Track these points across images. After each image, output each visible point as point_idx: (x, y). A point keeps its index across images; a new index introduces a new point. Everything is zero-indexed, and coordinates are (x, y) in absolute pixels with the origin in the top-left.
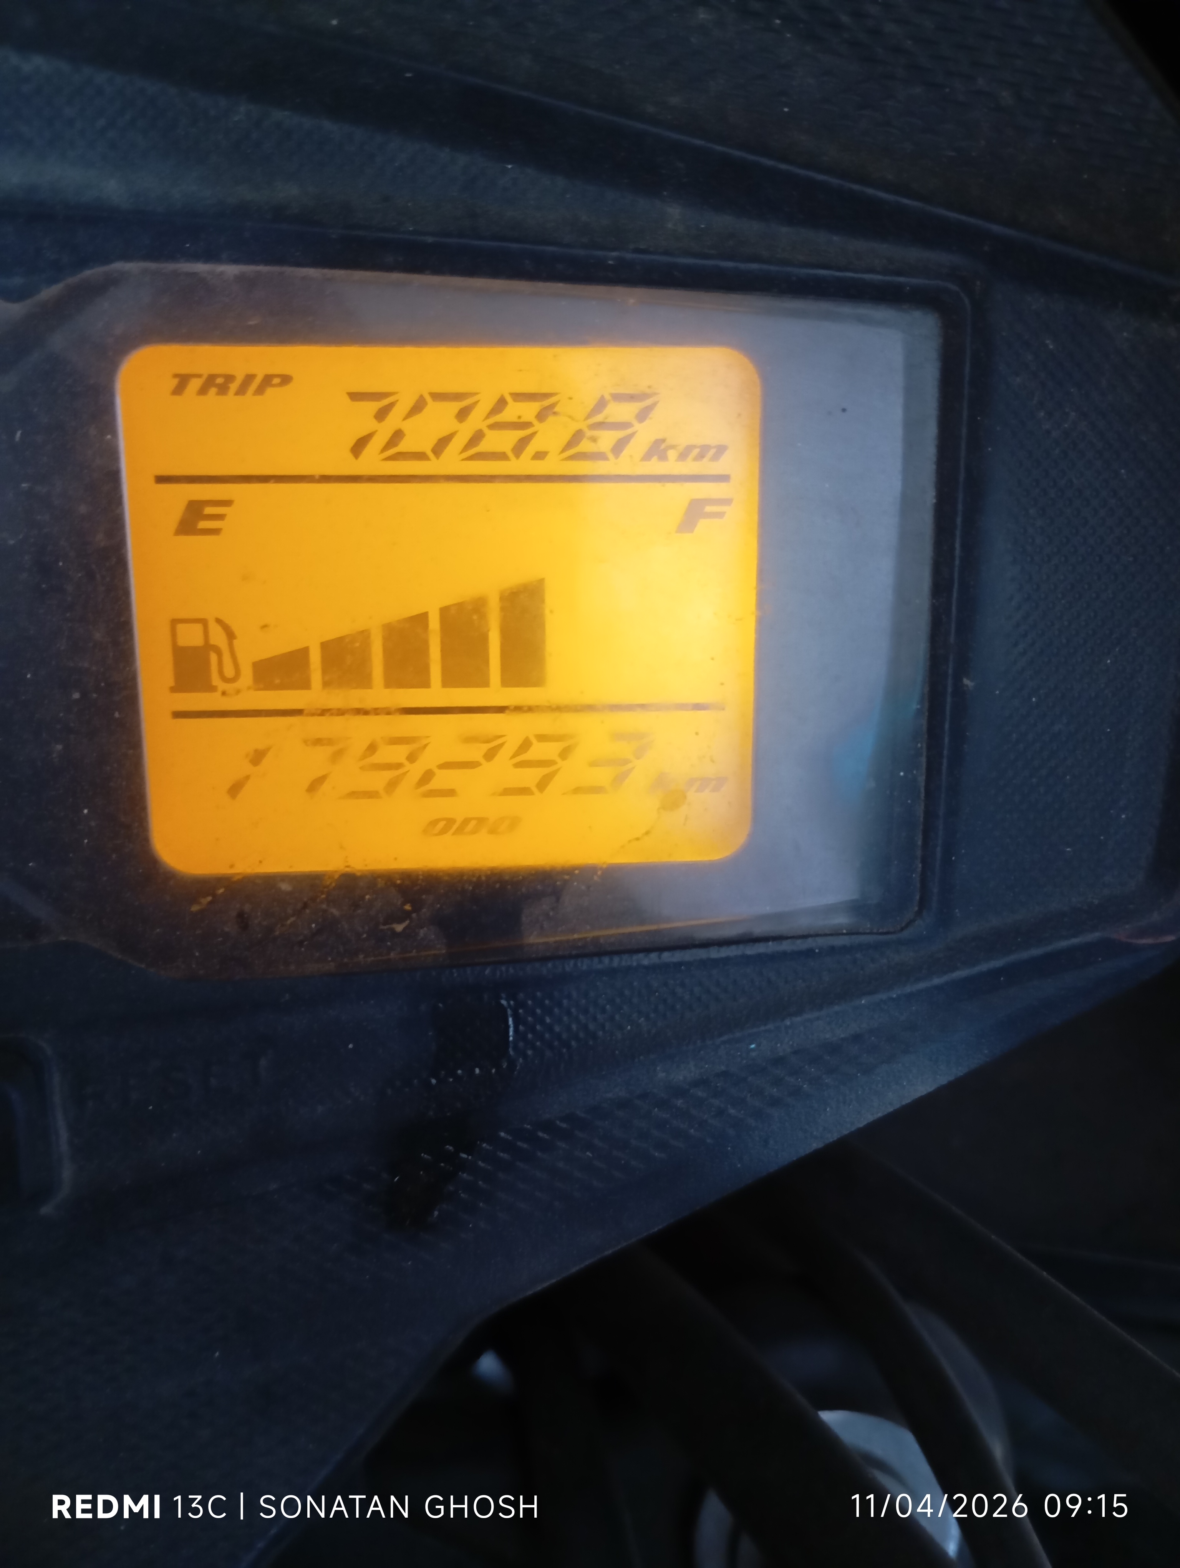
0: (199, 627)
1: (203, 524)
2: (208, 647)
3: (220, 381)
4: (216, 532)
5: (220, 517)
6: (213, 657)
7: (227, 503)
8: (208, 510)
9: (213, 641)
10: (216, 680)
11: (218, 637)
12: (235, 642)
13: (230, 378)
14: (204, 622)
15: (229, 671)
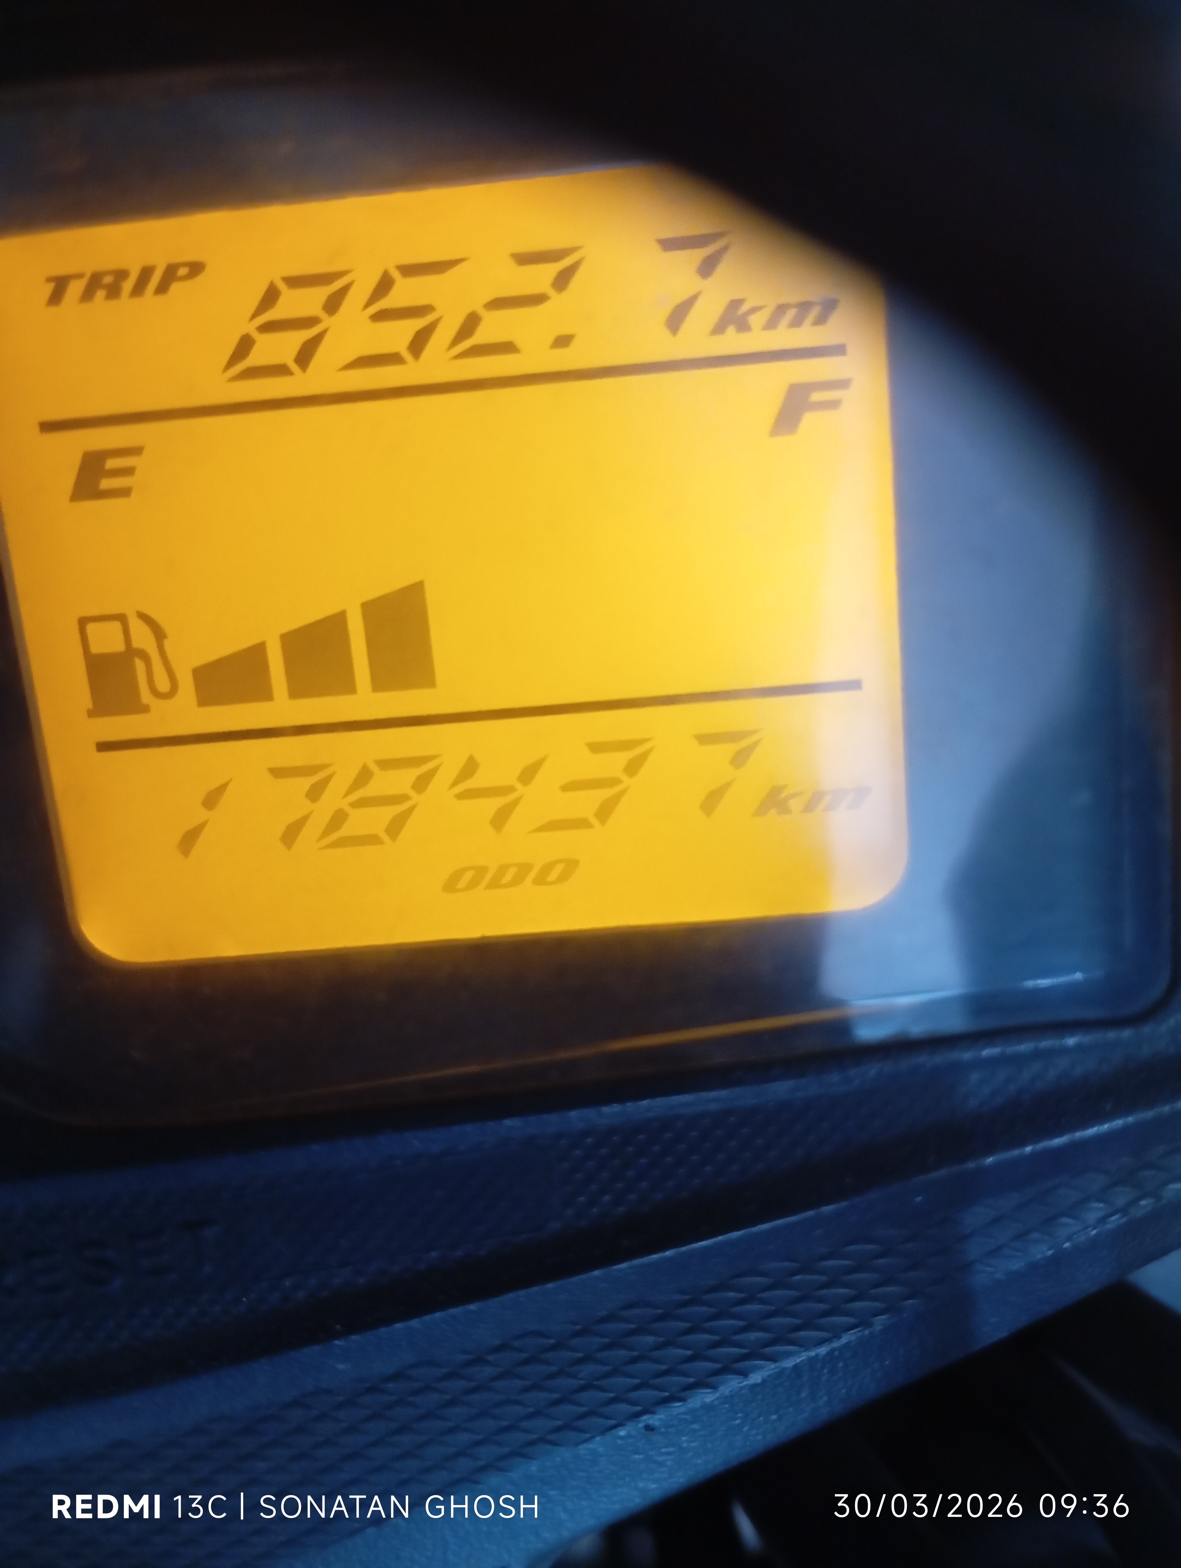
0: (117, 626)
1: (106, 484)
2: (131, 652)
3: (108, 280)
4: (125, 492)
5: (129, 471)
6: (140, 666)
7: (137, 451)
8: (111, 463)
9: (136, 644)
10: (146, 696)
11: (142, 638)
12: (167, 644)
13: (121, 275)
14: (121, 618)
15: (163, 684)
